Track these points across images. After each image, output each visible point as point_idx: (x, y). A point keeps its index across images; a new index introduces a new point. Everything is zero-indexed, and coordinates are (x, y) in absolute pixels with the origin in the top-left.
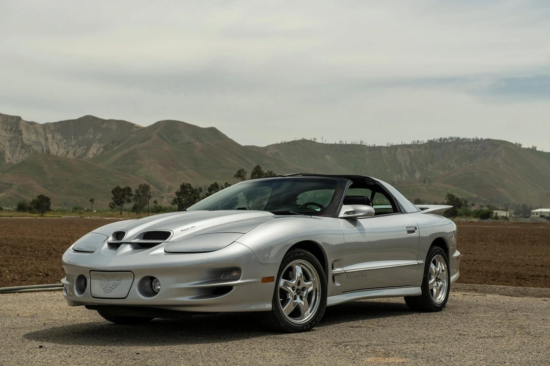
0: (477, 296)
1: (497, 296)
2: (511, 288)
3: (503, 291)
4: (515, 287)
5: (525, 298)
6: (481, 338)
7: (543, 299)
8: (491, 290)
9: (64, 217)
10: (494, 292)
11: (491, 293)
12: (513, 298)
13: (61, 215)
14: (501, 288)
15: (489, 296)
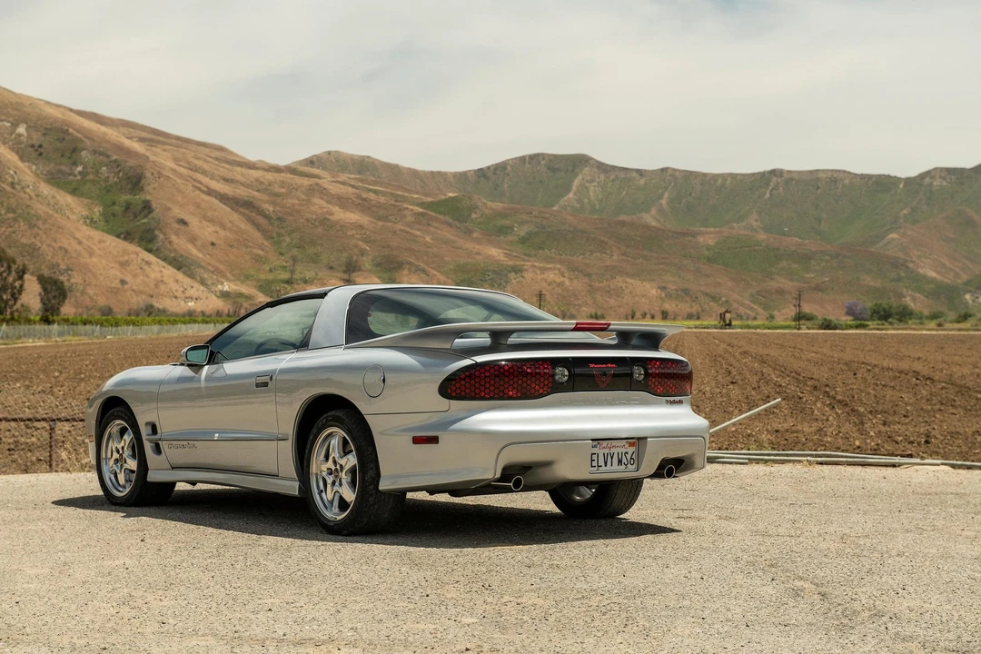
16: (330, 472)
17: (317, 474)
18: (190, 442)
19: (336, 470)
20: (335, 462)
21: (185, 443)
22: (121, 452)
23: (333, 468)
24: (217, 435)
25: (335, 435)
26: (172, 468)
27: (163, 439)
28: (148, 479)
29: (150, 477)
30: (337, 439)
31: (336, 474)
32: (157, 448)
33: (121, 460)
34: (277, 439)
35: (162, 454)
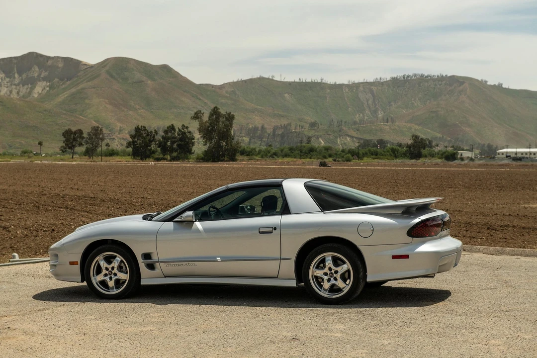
0: (467, 256)
1: (481, 255)
2: (492, 248)
3: (486, 250)
4: (495, 248)
5: (503, 257)
6: (483, 289)
7: (516, 257)
8: (476, 250)
9: (12, 161)
10: (479, 251)
11: (476, 252)
12: (494, 256)
13: (9, 160)
14: (484, 249)
15: (476, 255)
16: (326, 274)
17: (312, 276)
19: (332, 273)
20: (330, 269)
21: (184, 263)
22: (110, 269)
23: (329, 272)
24: (219, 258)
25: (328, 256)
26: (165, 277)
27: (158, 262)
28: (141, 284)
29: (144, 282)
30: (330, 258)
31: (331, 275)
32: (151, 267)
33: (109, 274)
34: (281, 259)
35: (156, 269)
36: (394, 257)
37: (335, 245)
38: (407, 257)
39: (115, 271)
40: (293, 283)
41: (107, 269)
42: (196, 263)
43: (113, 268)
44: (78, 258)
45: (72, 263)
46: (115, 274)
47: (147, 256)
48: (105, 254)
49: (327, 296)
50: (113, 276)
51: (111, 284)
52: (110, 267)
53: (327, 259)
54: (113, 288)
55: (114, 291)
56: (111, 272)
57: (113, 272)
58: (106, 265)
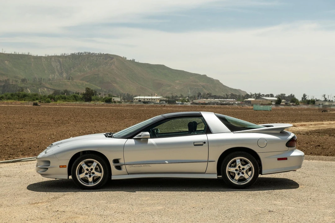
16: (236, 170)
17: (228, 171)
18: (146, 165)
19: (240, 170)
20: (239, 167)
21: (142, 165)
22: (90, 170)
23: (238, 169)
24: (167, 162)
25: (238, 159)
26: (128, 174)
27: (125, 165)
28: (112, 179)
29: (113, 178)
30: (239, 160)
31: (240, 171)
32: (119, 168)
33: (89, 173)
34: (208, 161)
35: (122, 169)
36: (279, 159)
37: (243, 152)
38: (286, 159)
39: (93, 171)
40: (215, 176)
41: (87, 170)
42: (150, 165)
43: (92, 169)
44: (66, 163)
45: (61, 167)
46: (93, 173)
47: (116, 161)
48: (86, 160)
49: (238, 184)
50: (92, 174)
51: (90, 179)
52: (89, 168)
53: (237, 161)
54: (91, 182)
55: (92, 184)
56: (91, 172)
57: (92, 172)
58: (87, 167)
